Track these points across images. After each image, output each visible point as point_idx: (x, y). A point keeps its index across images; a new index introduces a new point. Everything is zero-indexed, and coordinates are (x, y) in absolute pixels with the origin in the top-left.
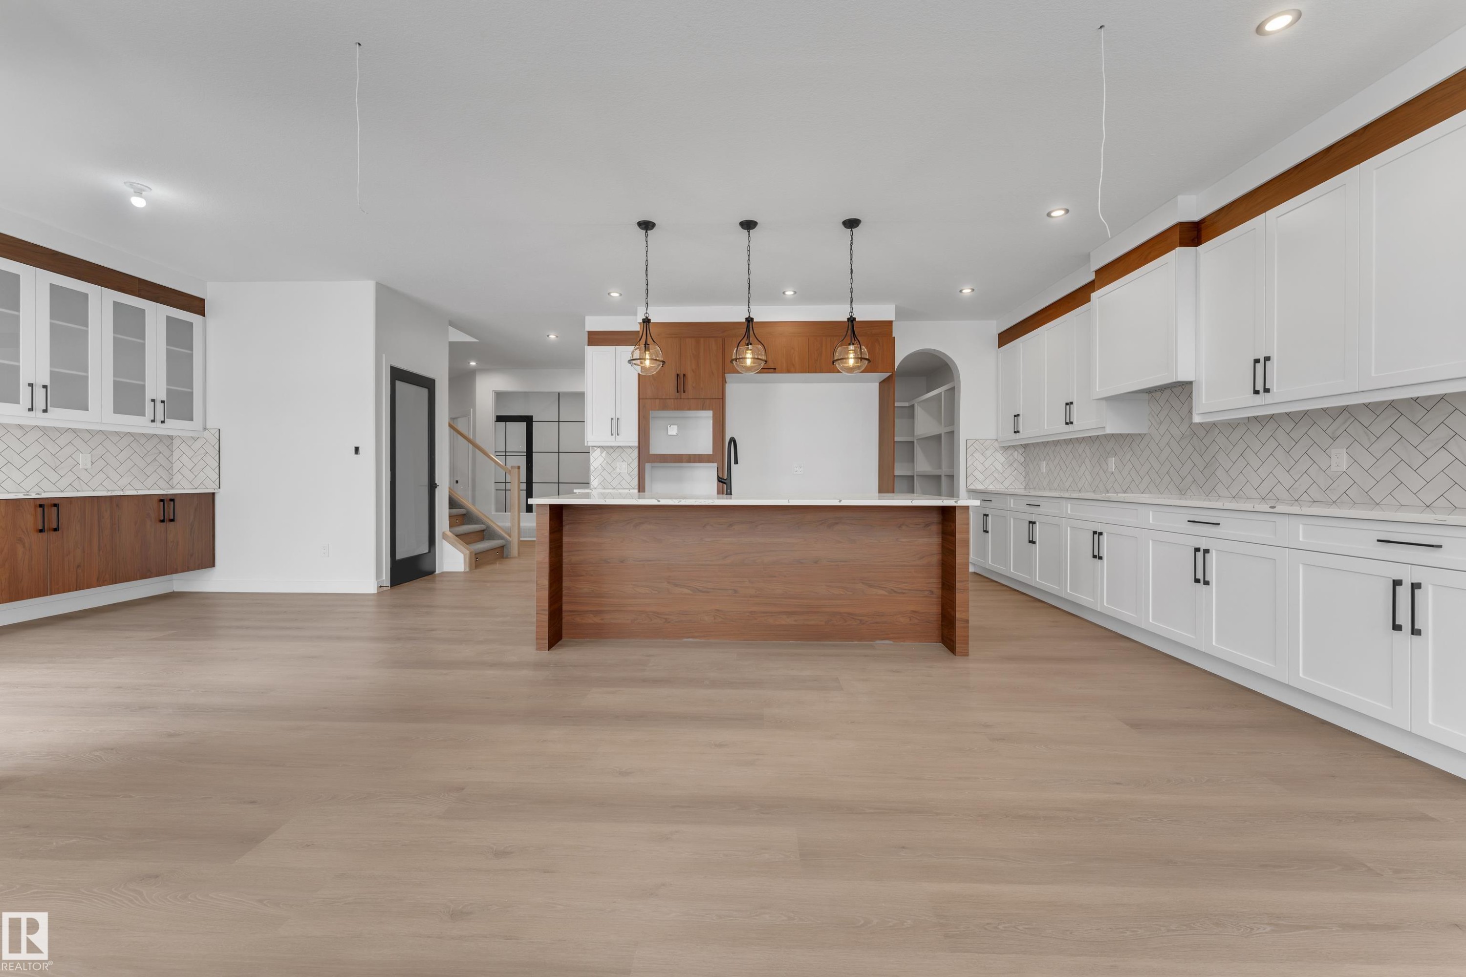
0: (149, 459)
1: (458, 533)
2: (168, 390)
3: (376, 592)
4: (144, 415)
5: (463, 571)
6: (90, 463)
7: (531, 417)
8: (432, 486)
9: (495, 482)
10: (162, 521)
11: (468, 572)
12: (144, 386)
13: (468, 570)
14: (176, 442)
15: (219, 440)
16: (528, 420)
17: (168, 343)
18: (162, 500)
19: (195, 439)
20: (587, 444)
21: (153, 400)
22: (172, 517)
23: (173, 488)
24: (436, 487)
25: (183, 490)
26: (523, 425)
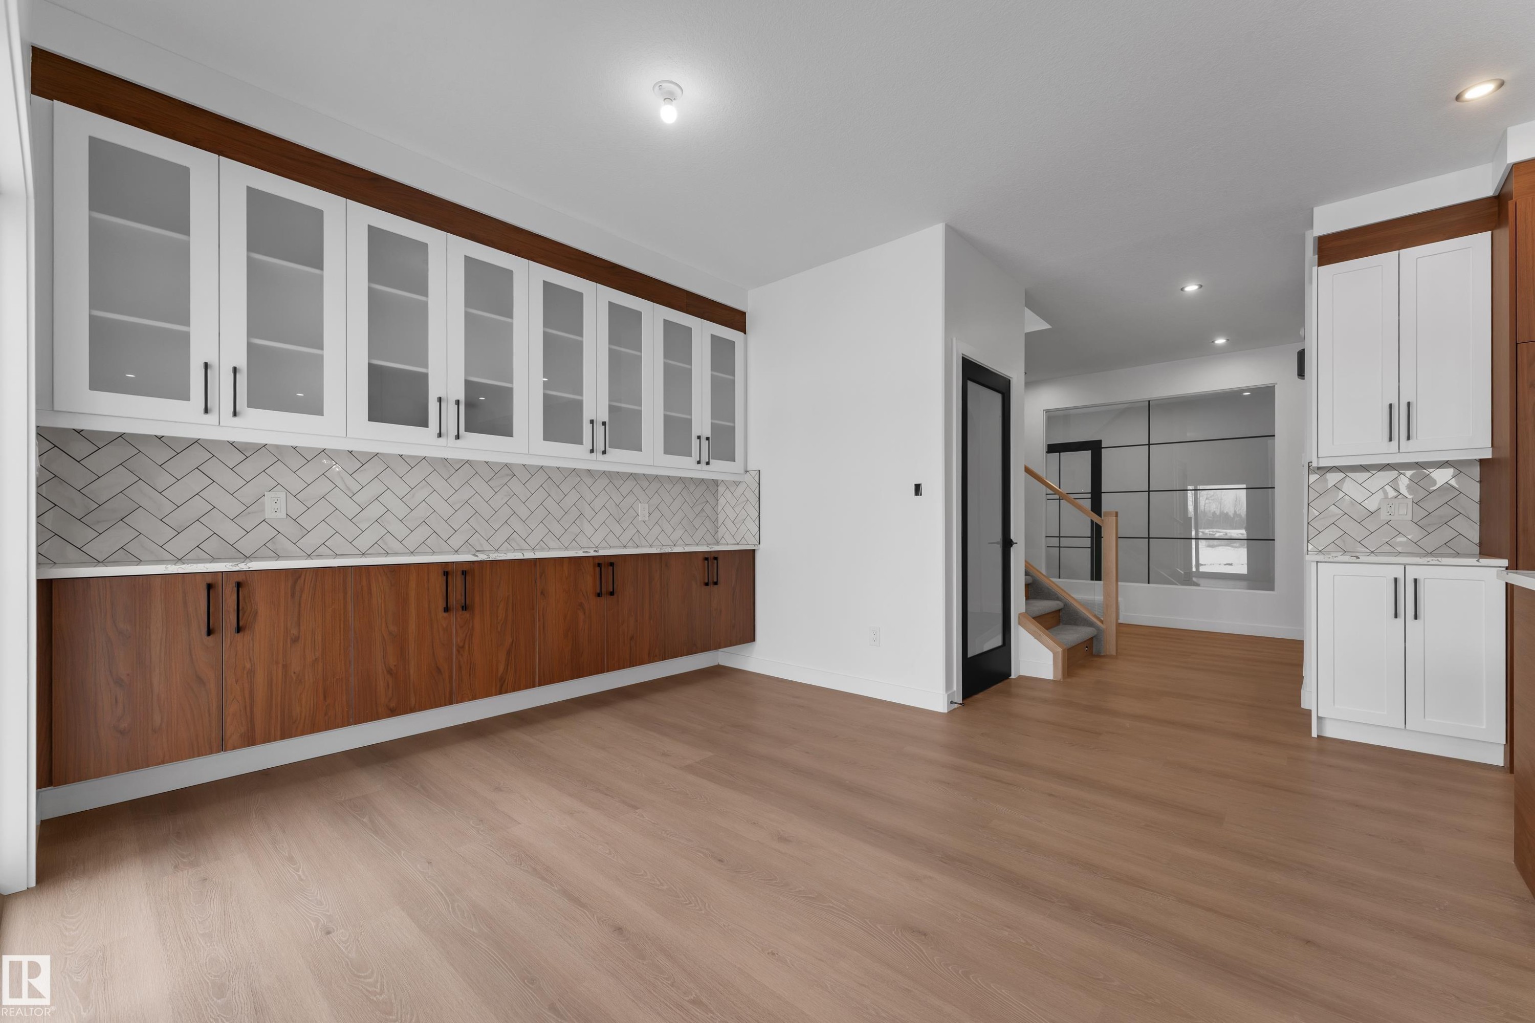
0: (698, 509)
1: (1038, 614)
2: (713, 425)
3: (946, 711)
4: (691, 456)
5: (1051, 678)
6: (648, 515)
7: (1099, 442)
8: (1007, 543)
9: (1046, 537)
10: (707, 584)
11: (1060, 681)
12: (691, 420)
13: (1060, 677)
14: (721, 489)
15: (759, 484)
16: (1095, 448)
17: (713, 369)
18: (706, 559)
19: (737, 484)
20: (1318, 463)
21: (699, 437)
22: (715, 580)
23: (718, 543)
24: (1012, 546)
25: (726, 546)
26: (1087, 455)
